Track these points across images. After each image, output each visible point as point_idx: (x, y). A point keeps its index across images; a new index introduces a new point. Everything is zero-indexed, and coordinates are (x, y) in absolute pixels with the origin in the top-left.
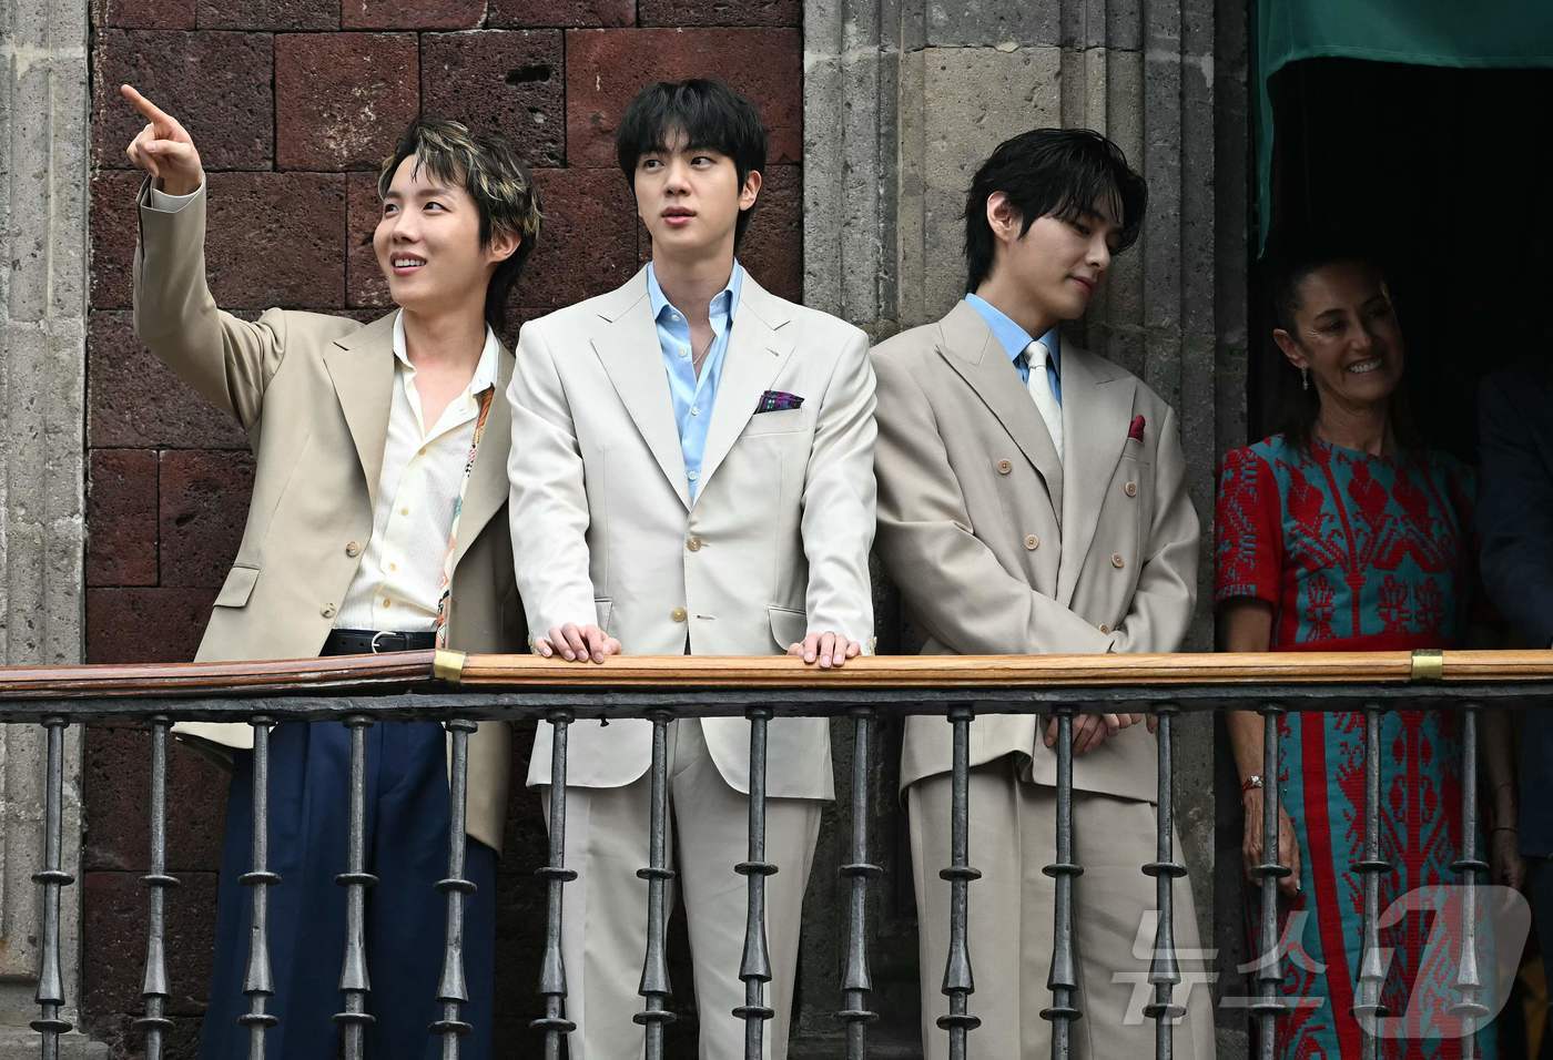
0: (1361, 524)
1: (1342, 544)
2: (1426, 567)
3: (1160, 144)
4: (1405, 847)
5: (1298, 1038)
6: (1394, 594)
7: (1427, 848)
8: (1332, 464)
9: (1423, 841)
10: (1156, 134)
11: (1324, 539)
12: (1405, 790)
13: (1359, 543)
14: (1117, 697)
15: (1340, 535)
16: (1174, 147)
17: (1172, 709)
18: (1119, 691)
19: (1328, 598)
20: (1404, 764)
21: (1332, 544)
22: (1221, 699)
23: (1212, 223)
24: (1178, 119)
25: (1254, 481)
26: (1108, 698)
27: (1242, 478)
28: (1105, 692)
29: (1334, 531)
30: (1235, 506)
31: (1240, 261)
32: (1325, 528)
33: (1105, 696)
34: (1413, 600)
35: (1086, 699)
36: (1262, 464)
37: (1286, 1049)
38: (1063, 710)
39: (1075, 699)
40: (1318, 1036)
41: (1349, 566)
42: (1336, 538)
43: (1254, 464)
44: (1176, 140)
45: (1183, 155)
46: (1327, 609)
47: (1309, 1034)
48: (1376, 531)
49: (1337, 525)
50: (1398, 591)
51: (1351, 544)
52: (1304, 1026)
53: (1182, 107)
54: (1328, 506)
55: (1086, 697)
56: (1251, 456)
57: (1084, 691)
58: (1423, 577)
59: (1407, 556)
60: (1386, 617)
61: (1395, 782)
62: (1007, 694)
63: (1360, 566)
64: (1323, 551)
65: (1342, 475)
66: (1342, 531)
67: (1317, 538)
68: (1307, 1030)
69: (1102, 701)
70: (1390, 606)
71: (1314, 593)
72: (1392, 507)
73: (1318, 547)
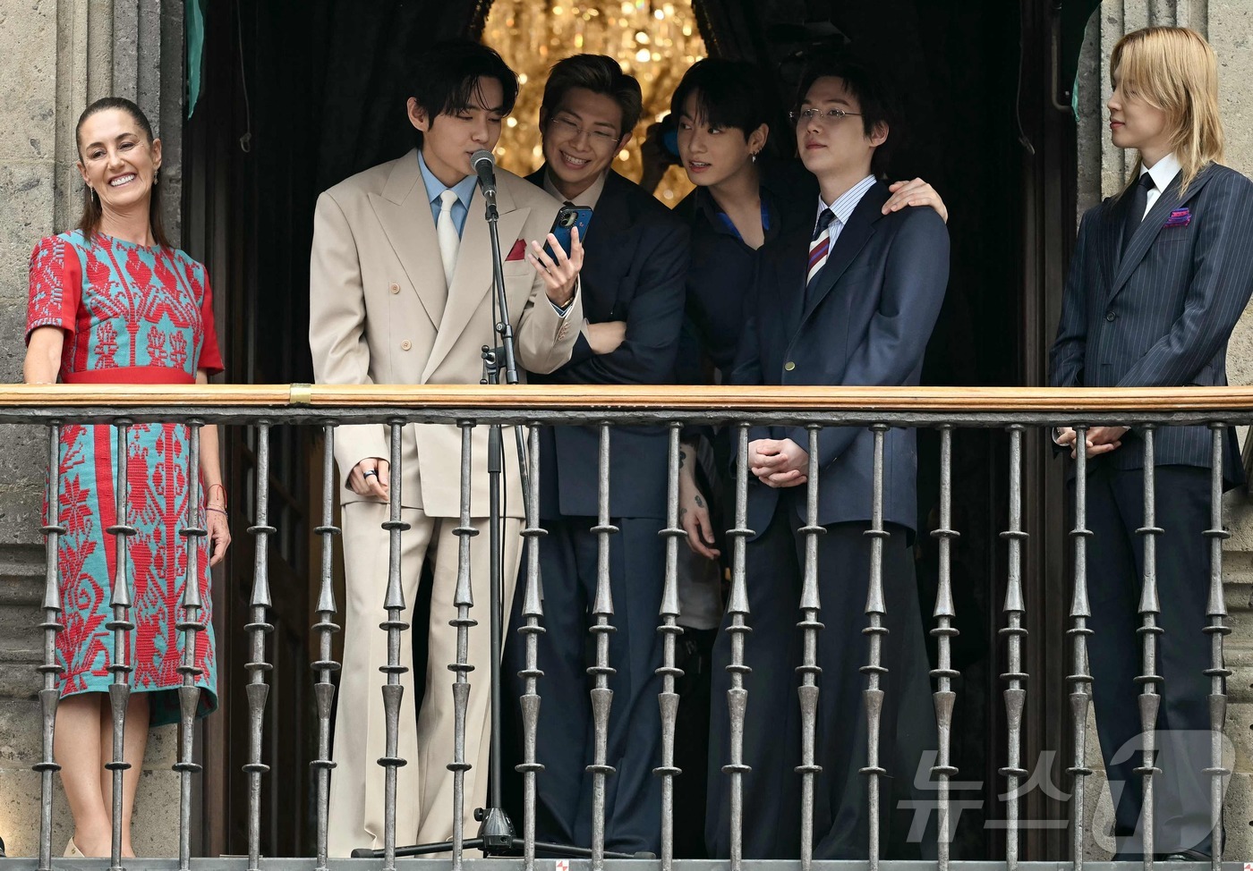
0: (137, 290)
1: (125, 302)
2: (177, 324)
3: (124, 39)
4: (164, 511)
5: (88, 640)
6: (157, 339)
7: (179, 513)
8: (114, 249)
9: (177, 508)
10: (120, 34)
11: (113, 297)
12: (164, 473)
13: (137, 302)
14: (90, 414)
15: (124, 295)
16: (133, 42)
17: (127, 421)
18: (91, 409)
19: (113, 338)
20: (163, 455)
21: (119, 301)
22: (162, 415)
23: (158, 94)
24: (136, 23)
25: (62, 255)
26: (84, 414)
27: (54, 254)
28: (82, 410)
29: (119, 293)
30: (49, 271)
31: (177, 120)
32: (113, 291)
33: (82, 412)
34: (169, 345)
35: (69, 414)
36: (69, 247)
37: (80, 647)
38: (54, 422)
39: (62, 415)
40: (103, 640)
41: (129, 317)
42: (121, 298)
43: (63, 246)
44: (134, 37)
45: (139, 48)
46: (112, 347)
47: (97, 638)
48: (146, 295)
49: (121, 289)
50: (160, 338)
51: (131, 304)
52: (93, 632)
53: (139, 15)
54: (113, 276)
55: (69, 413)
56: (60, 241)
57: (68, 409)
58: (175, 331)
59: (165, 315)
60: (152, 354)
61: (157, 467)
62: (16, 411)
63: (136, 317)
64: (112, 306)
65: (122, 258)
66: (124, 293)
67: (108, 296)
68: (96, 635)
69: (80, 416)
70: (155, 348)
71: (101, 335)
72: (155, 280)
73: (108, 302)
